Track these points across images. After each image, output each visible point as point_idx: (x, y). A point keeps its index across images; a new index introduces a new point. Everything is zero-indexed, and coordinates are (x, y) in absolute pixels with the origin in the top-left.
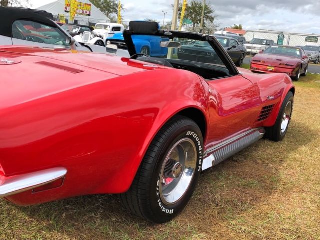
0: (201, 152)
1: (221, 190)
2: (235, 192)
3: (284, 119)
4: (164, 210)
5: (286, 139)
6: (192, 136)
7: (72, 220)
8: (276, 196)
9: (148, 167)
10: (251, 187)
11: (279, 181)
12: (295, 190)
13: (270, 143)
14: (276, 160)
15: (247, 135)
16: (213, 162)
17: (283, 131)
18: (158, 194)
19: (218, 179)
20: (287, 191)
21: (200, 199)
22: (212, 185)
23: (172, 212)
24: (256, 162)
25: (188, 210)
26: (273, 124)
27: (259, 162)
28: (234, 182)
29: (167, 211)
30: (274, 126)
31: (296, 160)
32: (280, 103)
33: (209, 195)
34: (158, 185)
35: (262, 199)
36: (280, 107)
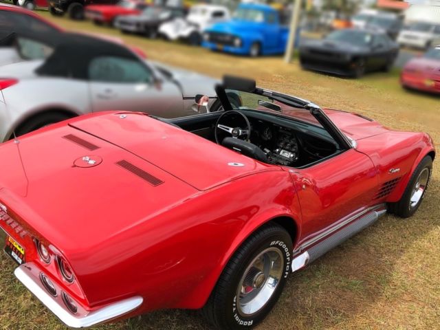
0: (288, 258)
1: (314, 291)
2: (330, 297)
3: (417, 190)
4: (241, 323)
5: (418, 214)
6: (278, 244)
7: (147, 323)
8: (379, 304)
9: (227, 277)
10: (351, 290)
11: (388, 282)
12: (405, 297)
13: (395, 220)
14: (394, 248)
15: (359, 217)
16: (306, 261)
17: (414, 205)
18: (234, 309)
19: (314, 276)
20: (395, 299)
21: (288, 303)
22: (305, 284)
23: (251, 323)
24: (368, 251)
25: (271, 318)
26: (399, 199)
27: (372, 250)
28: (332, 282)
29: (245, 323)
30: (399, 201)
31: (420, 250)
32: (410, 173)
33: (299, 298)
34: (235, 301)
35: (360, 309)
36: (410, 176)
